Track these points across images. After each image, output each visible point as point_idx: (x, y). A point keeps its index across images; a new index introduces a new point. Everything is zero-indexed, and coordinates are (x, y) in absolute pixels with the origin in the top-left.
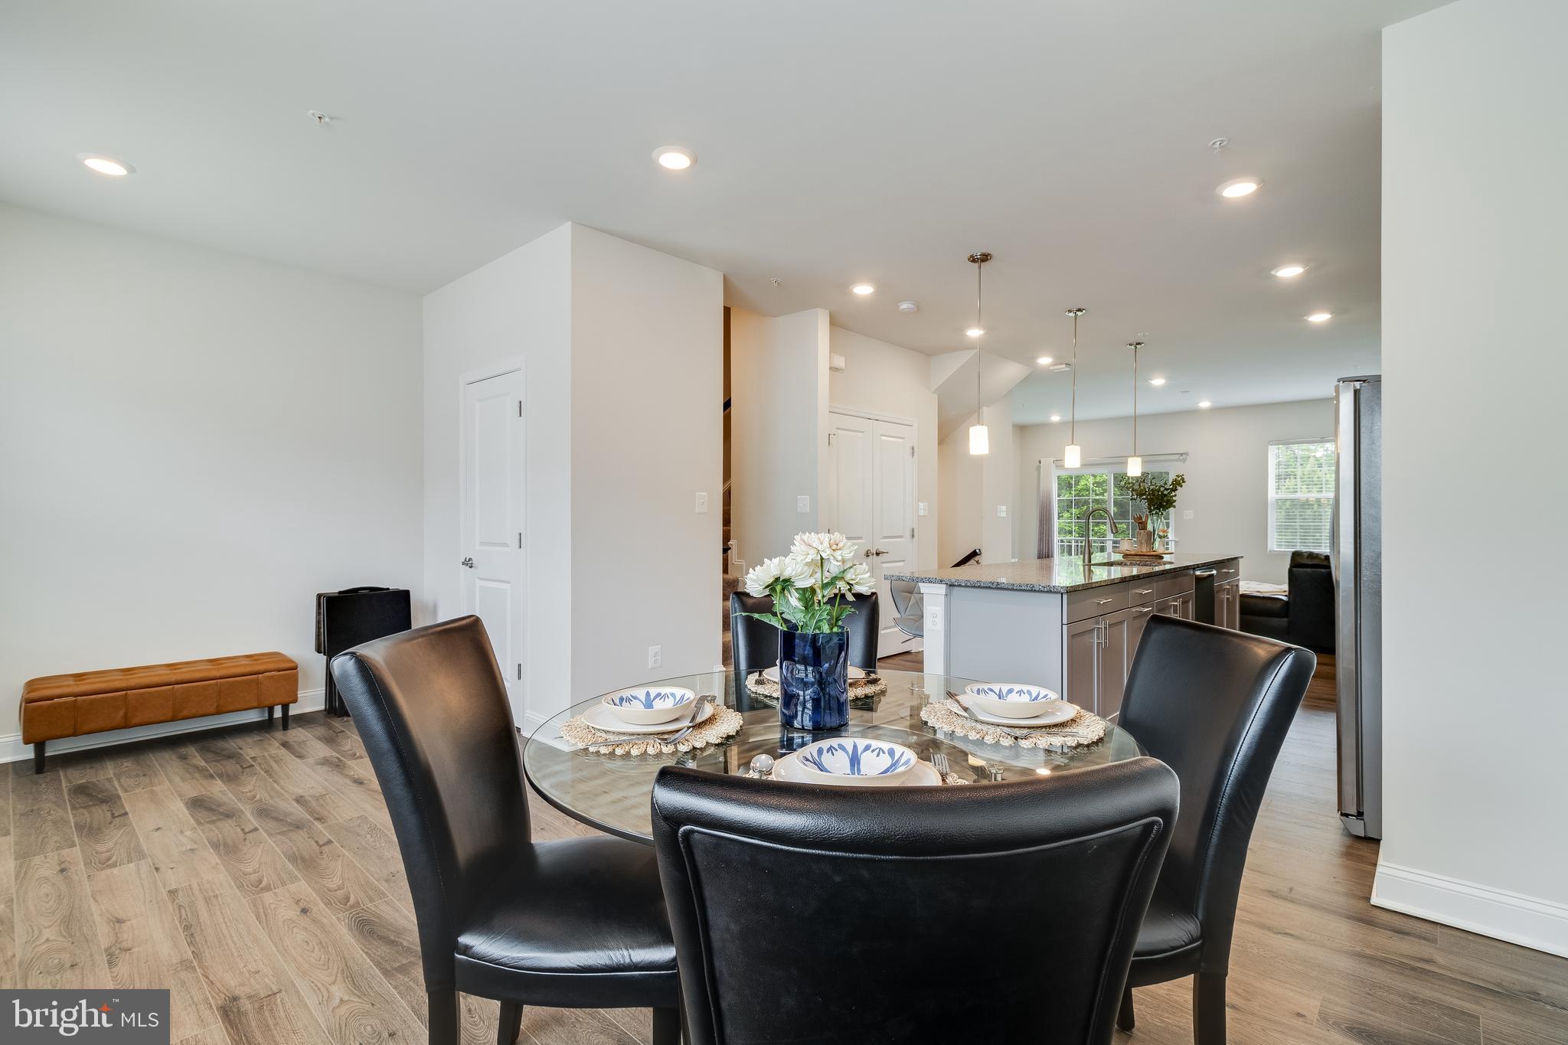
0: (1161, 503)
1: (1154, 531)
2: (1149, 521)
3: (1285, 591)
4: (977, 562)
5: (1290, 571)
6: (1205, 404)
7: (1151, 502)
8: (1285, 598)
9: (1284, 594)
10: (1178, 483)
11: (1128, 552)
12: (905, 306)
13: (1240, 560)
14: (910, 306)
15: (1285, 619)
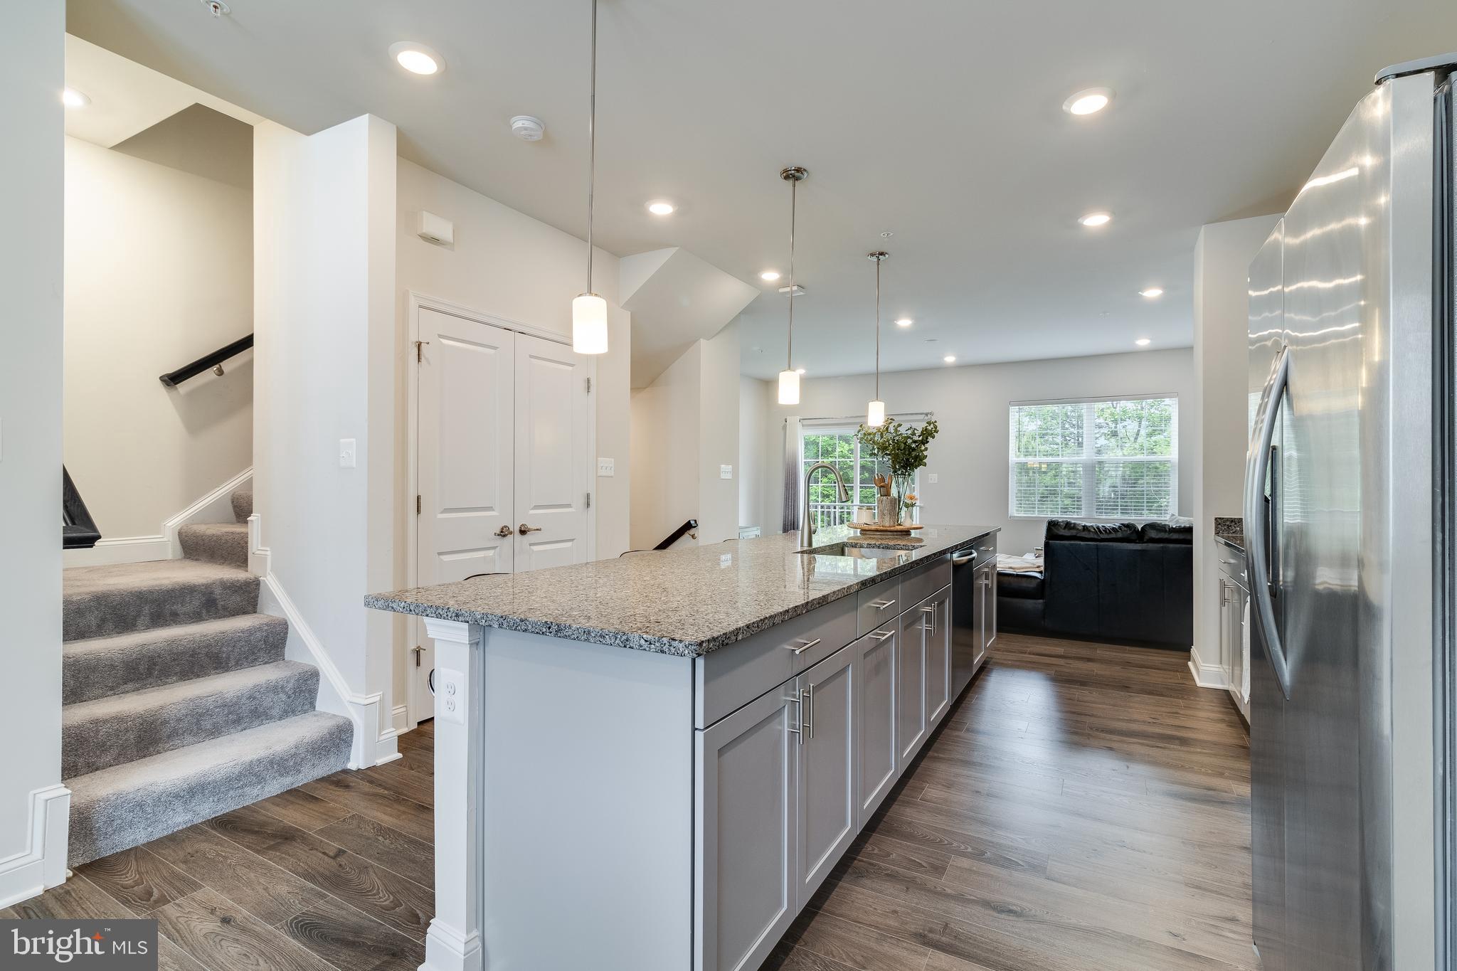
0: (907, 460)
1: (899, 497)
2: (894, 484)
3: (1038, 567)
4: (693, 536)
5: (1046, 545)
6: (950, 359)
7: (895, 459)
8: (1038, 575)
9: (1037, 570)
10: (928, 434)
11: (866, 527)
12: (519, 123)
13: (998, 534)
14: (528, 124)
15: (1041, 601)
